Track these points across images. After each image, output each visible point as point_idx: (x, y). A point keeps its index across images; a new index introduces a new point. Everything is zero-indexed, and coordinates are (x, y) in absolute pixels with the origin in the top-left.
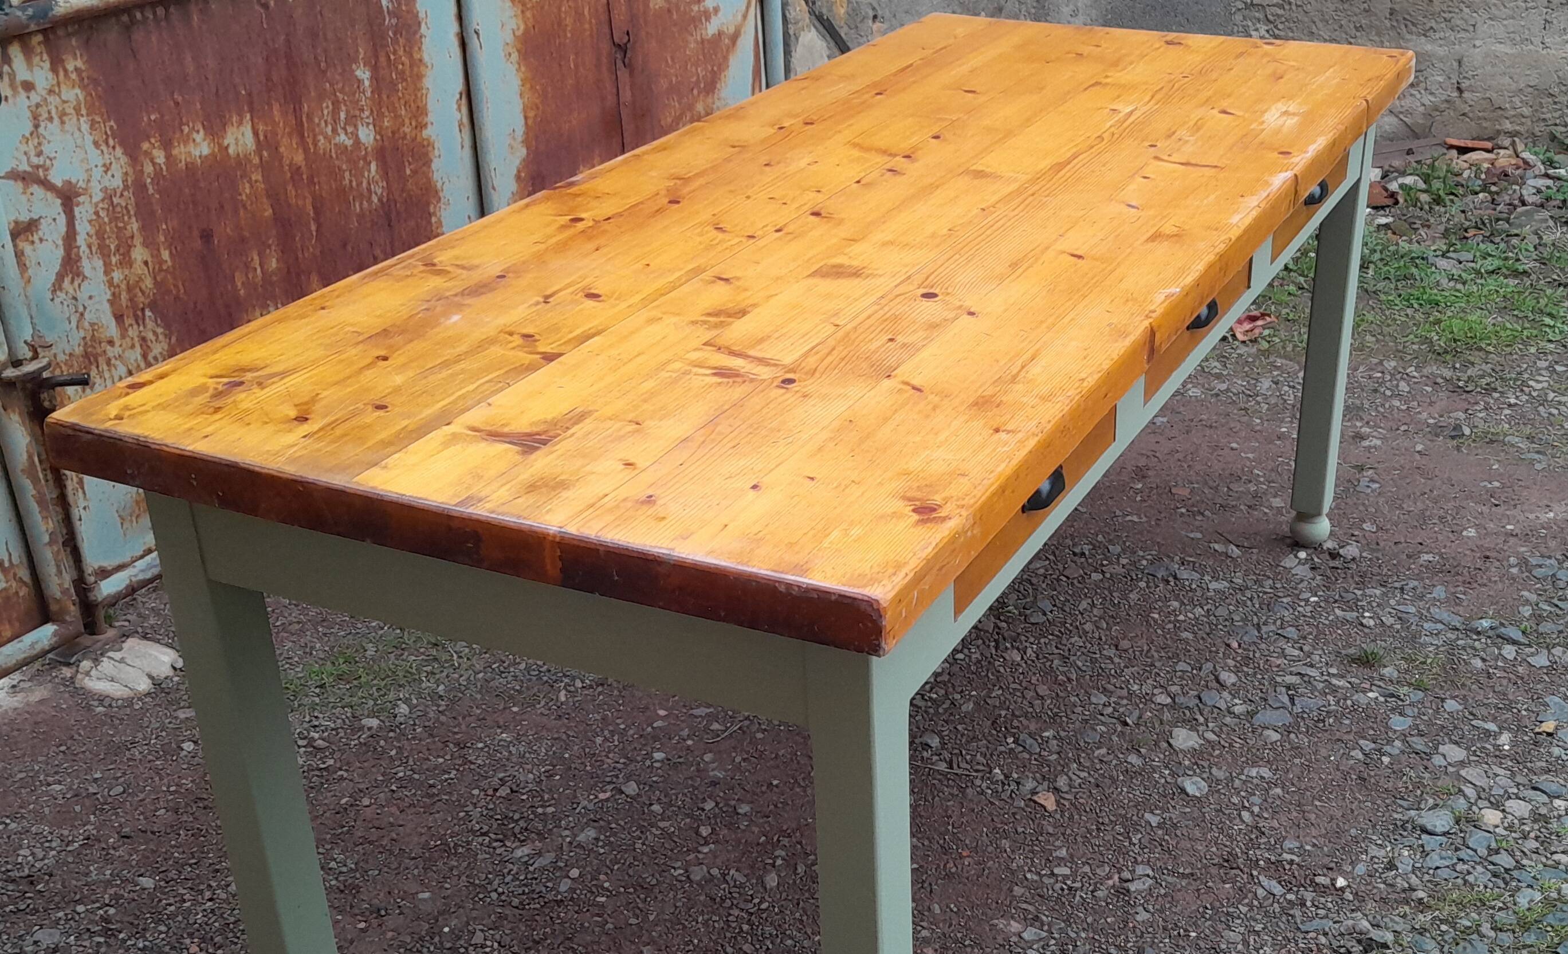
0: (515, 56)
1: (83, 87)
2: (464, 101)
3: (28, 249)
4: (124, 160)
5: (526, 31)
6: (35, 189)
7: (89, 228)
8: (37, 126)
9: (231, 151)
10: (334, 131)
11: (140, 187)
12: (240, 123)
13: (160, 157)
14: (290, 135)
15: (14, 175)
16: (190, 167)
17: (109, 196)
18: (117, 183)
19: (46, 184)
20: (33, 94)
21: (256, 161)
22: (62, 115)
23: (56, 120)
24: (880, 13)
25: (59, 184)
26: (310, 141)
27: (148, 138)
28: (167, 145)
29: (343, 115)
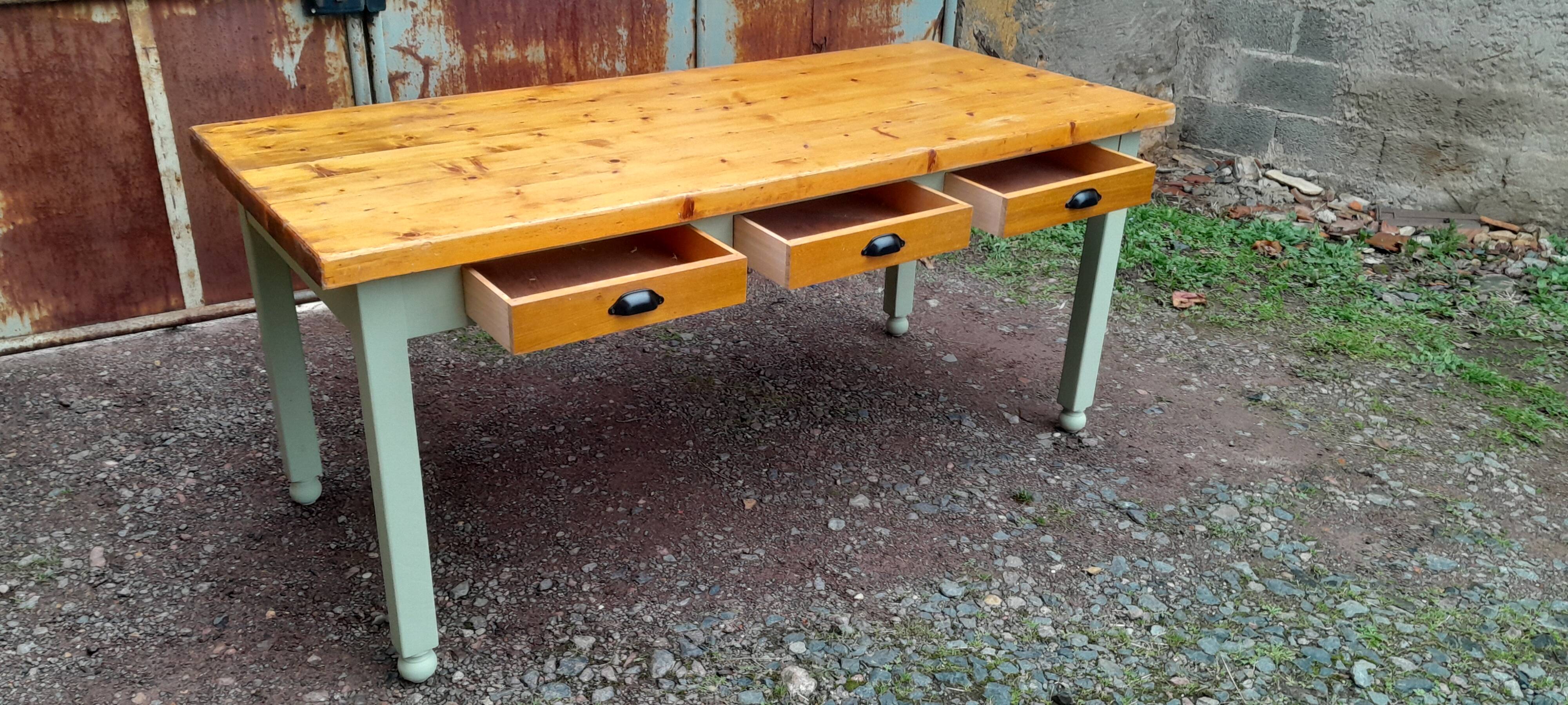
0: (734, 39)
1: (443, 9)
2: (692, 59)
3: (401, 87)
4: (462, 51)
5: (745, 25)
6: (409, 57)
7: (436, 83)
8: (415, 26)
9: (529, 59)
10: (599, 60)
11: (470, 67)
12: (538, 45)
13: (484, 54)
14: (569, 58)
15: (399, 48)
16: (502, 64)
17: (451, 69)
18: (457, 63)
19: (416, 56)
20: (415, 10)
21: (545, 67)
22: (430, 22)
23: (426, 25)
24: (1045, 54)
25: (423, 57)
26: (581, 63)
27: (478, 43)
28: (490, 49)
29: (606, 53)
